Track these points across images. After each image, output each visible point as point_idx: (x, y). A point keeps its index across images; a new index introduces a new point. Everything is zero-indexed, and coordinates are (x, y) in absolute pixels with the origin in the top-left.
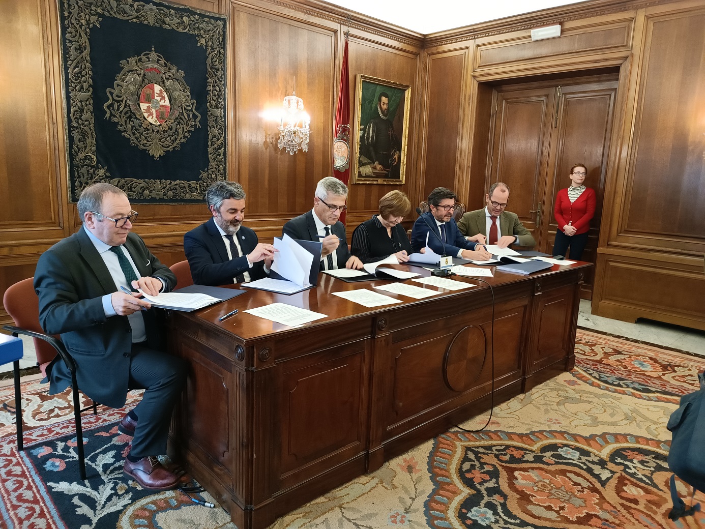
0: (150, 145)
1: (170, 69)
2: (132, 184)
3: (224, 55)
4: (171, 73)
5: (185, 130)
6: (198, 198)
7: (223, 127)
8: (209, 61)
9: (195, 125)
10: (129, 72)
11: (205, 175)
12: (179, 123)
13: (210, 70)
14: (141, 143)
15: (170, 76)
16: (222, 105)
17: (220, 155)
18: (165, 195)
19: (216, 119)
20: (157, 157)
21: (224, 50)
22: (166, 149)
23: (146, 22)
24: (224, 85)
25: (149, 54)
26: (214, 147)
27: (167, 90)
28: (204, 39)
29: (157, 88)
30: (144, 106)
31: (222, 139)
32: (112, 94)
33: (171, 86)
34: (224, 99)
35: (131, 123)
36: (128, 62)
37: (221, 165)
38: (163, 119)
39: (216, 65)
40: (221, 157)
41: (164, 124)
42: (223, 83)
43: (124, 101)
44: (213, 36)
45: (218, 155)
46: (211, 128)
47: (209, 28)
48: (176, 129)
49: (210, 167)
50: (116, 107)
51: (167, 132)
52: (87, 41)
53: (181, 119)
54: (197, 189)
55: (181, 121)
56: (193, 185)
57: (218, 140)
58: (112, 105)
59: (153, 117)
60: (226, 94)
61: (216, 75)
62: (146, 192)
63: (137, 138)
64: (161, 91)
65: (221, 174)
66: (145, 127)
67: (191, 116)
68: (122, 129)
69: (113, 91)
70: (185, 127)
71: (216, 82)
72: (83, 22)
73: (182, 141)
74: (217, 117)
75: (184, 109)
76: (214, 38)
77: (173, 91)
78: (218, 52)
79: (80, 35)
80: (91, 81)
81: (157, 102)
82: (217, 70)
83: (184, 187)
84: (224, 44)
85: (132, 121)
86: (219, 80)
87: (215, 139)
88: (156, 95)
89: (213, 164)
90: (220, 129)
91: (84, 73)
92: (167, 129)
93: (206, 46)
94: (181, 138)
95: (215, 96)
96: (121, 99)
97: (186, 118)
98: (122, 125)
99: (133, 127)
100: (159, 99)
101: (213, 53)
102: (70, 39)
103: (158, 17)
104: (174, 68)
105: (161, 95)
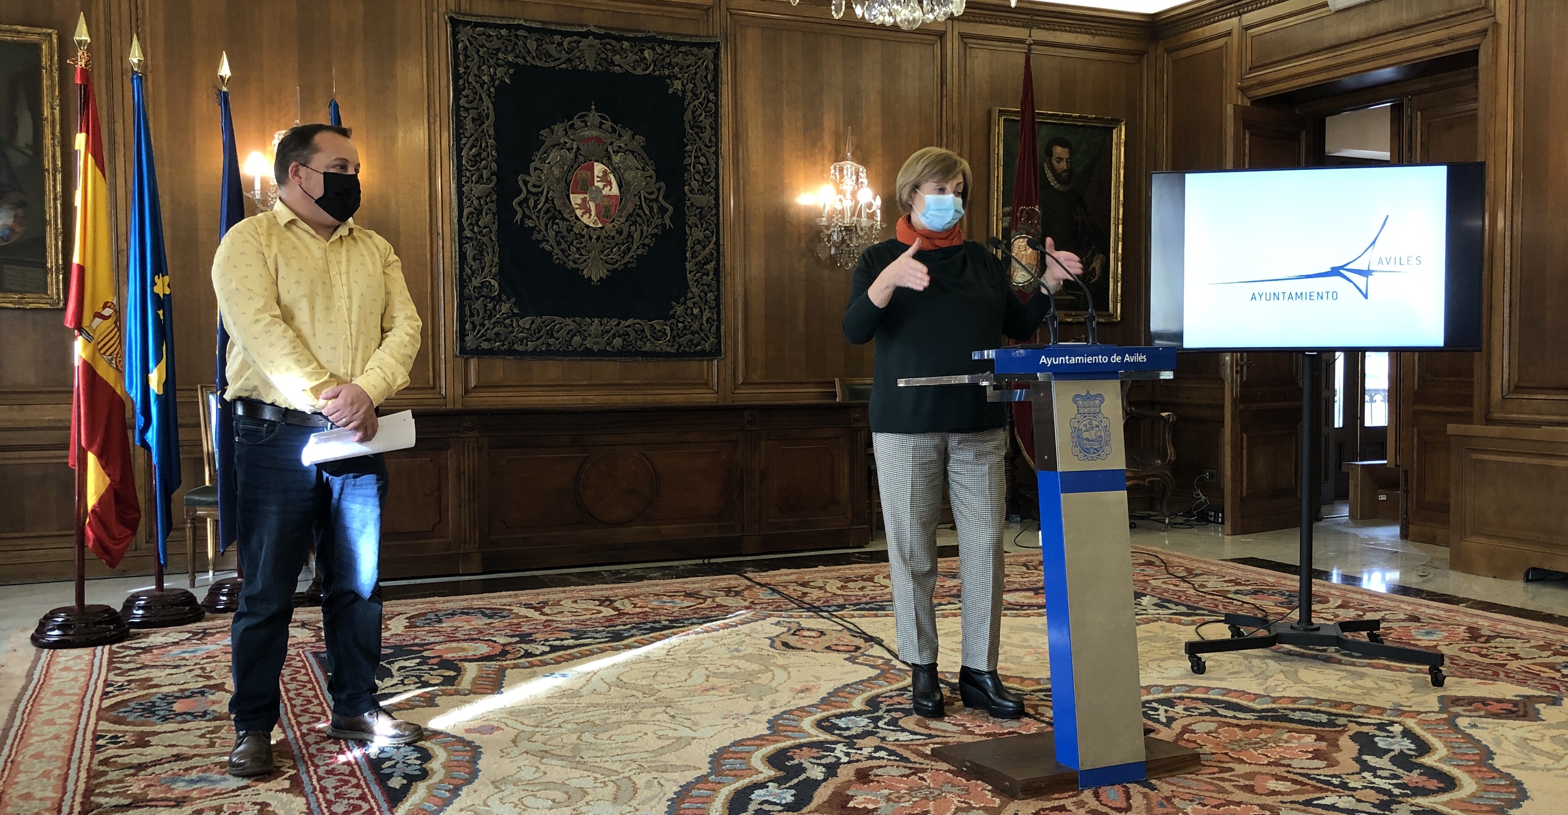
0: (585, 261)
1: (620, 136)
2: (554, 326)
3: (716, 104)
4: (623, 142)
5: (645, 234)
6: (668, 349)
7: (713, 226)
8: (688, 116)
9: (664, 225)
10: (553, 146)
11: (679, 310)
12: (635, 223)
13: (691, 131)
14: (570, 258)
15: (620, 147)
16: (712, 188)
17: (708, 275)
18: (608, 344)
19: (700, 213)
20: (595, 280)
21: (716, 95)
22: (610, 267)
23: (582, 67)
24: (716, 153)
25: (586, 115)
26: (697, 260)
27: (614, 171)
28: (680, 82)
29: (599, 168)
30: (576, 199)
31: (712, 246)
32: (526, 183)
33: (623, 163)
34: (717, 177)
35: (555, 227)
36: (552, 131)
37: (711, 291)
38: (607, 217)
39: (701, 122)
40: (710, 278)
41: (609, 226)
42: (713, 149)
43: (545, 192)
44: (696, 74)
45: (704, 274)
46: (691, 228)
47: (688, 62)
48: (630, 233)
49: (690, 295)
50: (531, 203)
51: (613, 238)
52: (490, 105)
53: (638, 215)
54: (666, 334)
55: (638, 219)
56: (658, 328)
57: (704, 248)
58: (526, 200)
59: (591, 215)
60: (720, 169)
61: (700, 138)
62: (577, 339)
63: (562, 250)
64: (605, 172)
65: (710, 308)
66: (577, 232)
67: (656, 209)
68: (540, 237)
69: (528, 178)
70: (645, 228)
71: (700, 150)
72: (485, 78)
73: (639, 252)
74: (702, 208)
75: (643, 199)
76: (698, 76)
77: (625, 170)
78: (704, 99)
79: (481, 99)
80: (494, 166)
81: (599, 190)
82: (702, 129)
83: (643, 331)
84: (716, 86)
85: (557, 224)
86: (706, 145)
87: (698, 247)
88: (596, 179)
89: (694, 290)
90: (707, 229)
91: (484, 155)
92: (613, 233)
93: (684, 92)
94: (638, 248)
95: (698, 172)
96: (540, 190)
97: (647, 212)
98: (539, 231)
99: (557, 233)
100: (600, 185)
101: (696, 102)
102: (466, 105)
103: (603, 56)
104: (627, 135)
105: (604, 178)
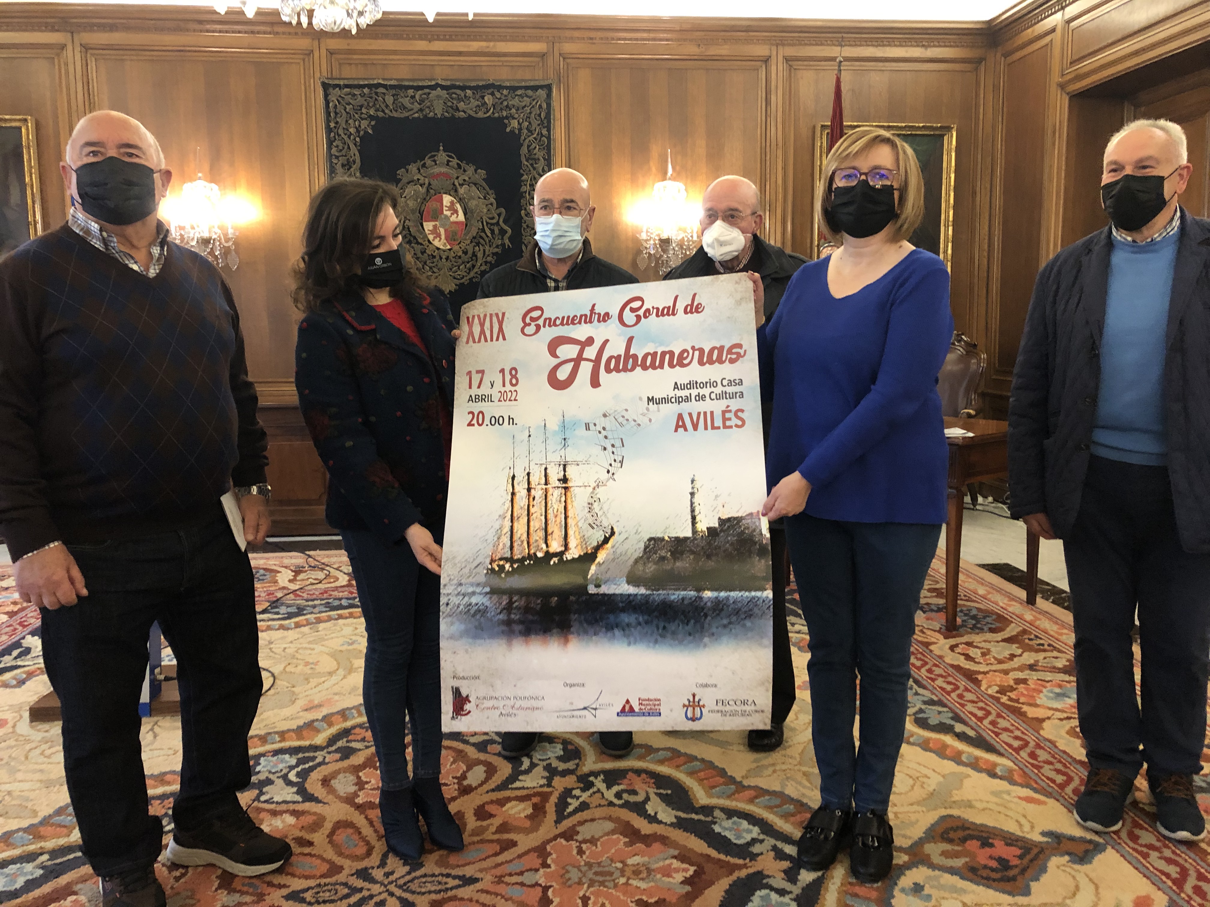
1: (465, 171)
3: (549, 138)
4: (467, 176)
5: (487, 253)
8: (524, 150)
10: (408, 183)
12: (478, 244)
13: (526, 163)
14: (424, 275)
15: (464, 180)
21: (549, 131)
22: (458, 282)
23: (432, 114)
25: (436, 155)
27: (460, 200)
28: (516, 121)
29: (447, 199)
30: (428, 226)
33: (467, 194)
35: (411, 250)
38: (455, 240)
39: (535, 154)
41: (456, 248)
44: (530, 113)
47: (523, 104)
52: (357, 153)
53: (481, 237)
59: (441, 239)
61: (534, 169)
63: (418, 270)
64: (452, 203)
66: (430, 254)
67: (497, 231)
72: (352, 130)
73: (483, 268)
75: (485, 223)
76: (533, 115)
77: (469, 200)
78: (538, 134)
79: (349, 148)
81: (447, 218)
82: (537, 160)
84: (549, 122)
85: (413, 248)
88: (445, 208)
93: (520, 129)
94: (481, 265)
97: (489, 235)
99: (413, 255)
101: (531, 138)
102: (337, 154)
103: (450, 104)
104: (471, 169)
105: (452, 208)
